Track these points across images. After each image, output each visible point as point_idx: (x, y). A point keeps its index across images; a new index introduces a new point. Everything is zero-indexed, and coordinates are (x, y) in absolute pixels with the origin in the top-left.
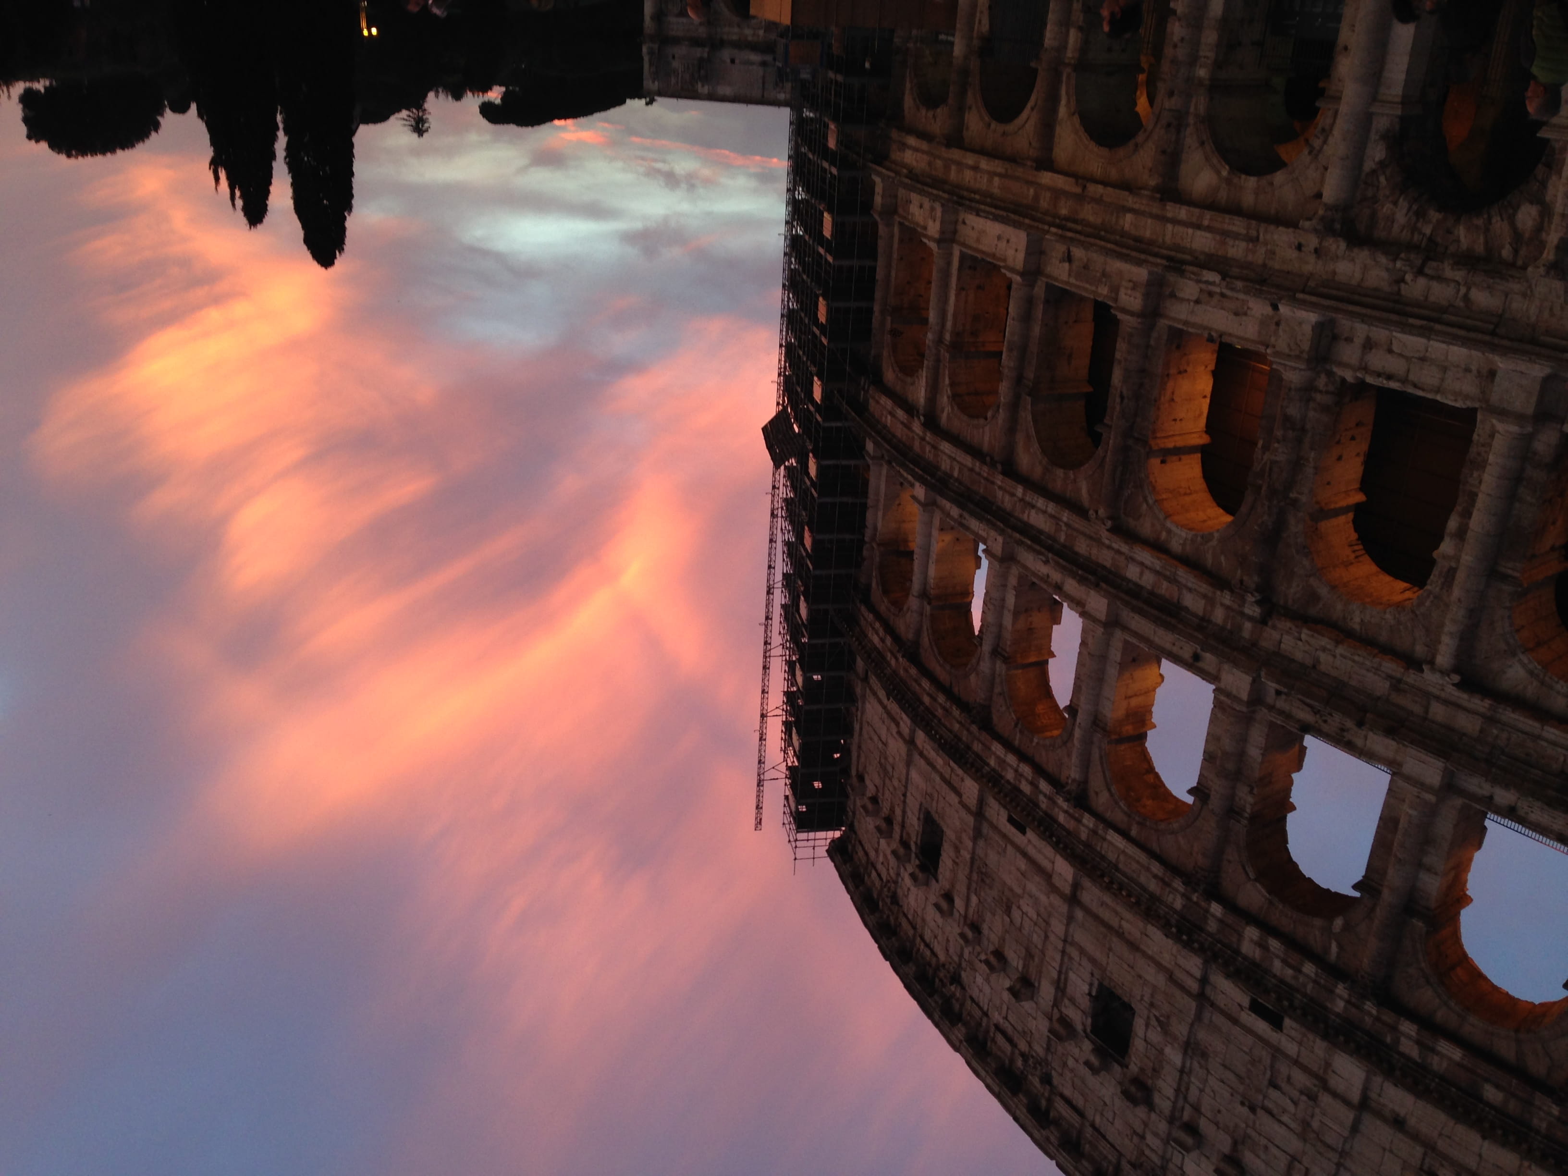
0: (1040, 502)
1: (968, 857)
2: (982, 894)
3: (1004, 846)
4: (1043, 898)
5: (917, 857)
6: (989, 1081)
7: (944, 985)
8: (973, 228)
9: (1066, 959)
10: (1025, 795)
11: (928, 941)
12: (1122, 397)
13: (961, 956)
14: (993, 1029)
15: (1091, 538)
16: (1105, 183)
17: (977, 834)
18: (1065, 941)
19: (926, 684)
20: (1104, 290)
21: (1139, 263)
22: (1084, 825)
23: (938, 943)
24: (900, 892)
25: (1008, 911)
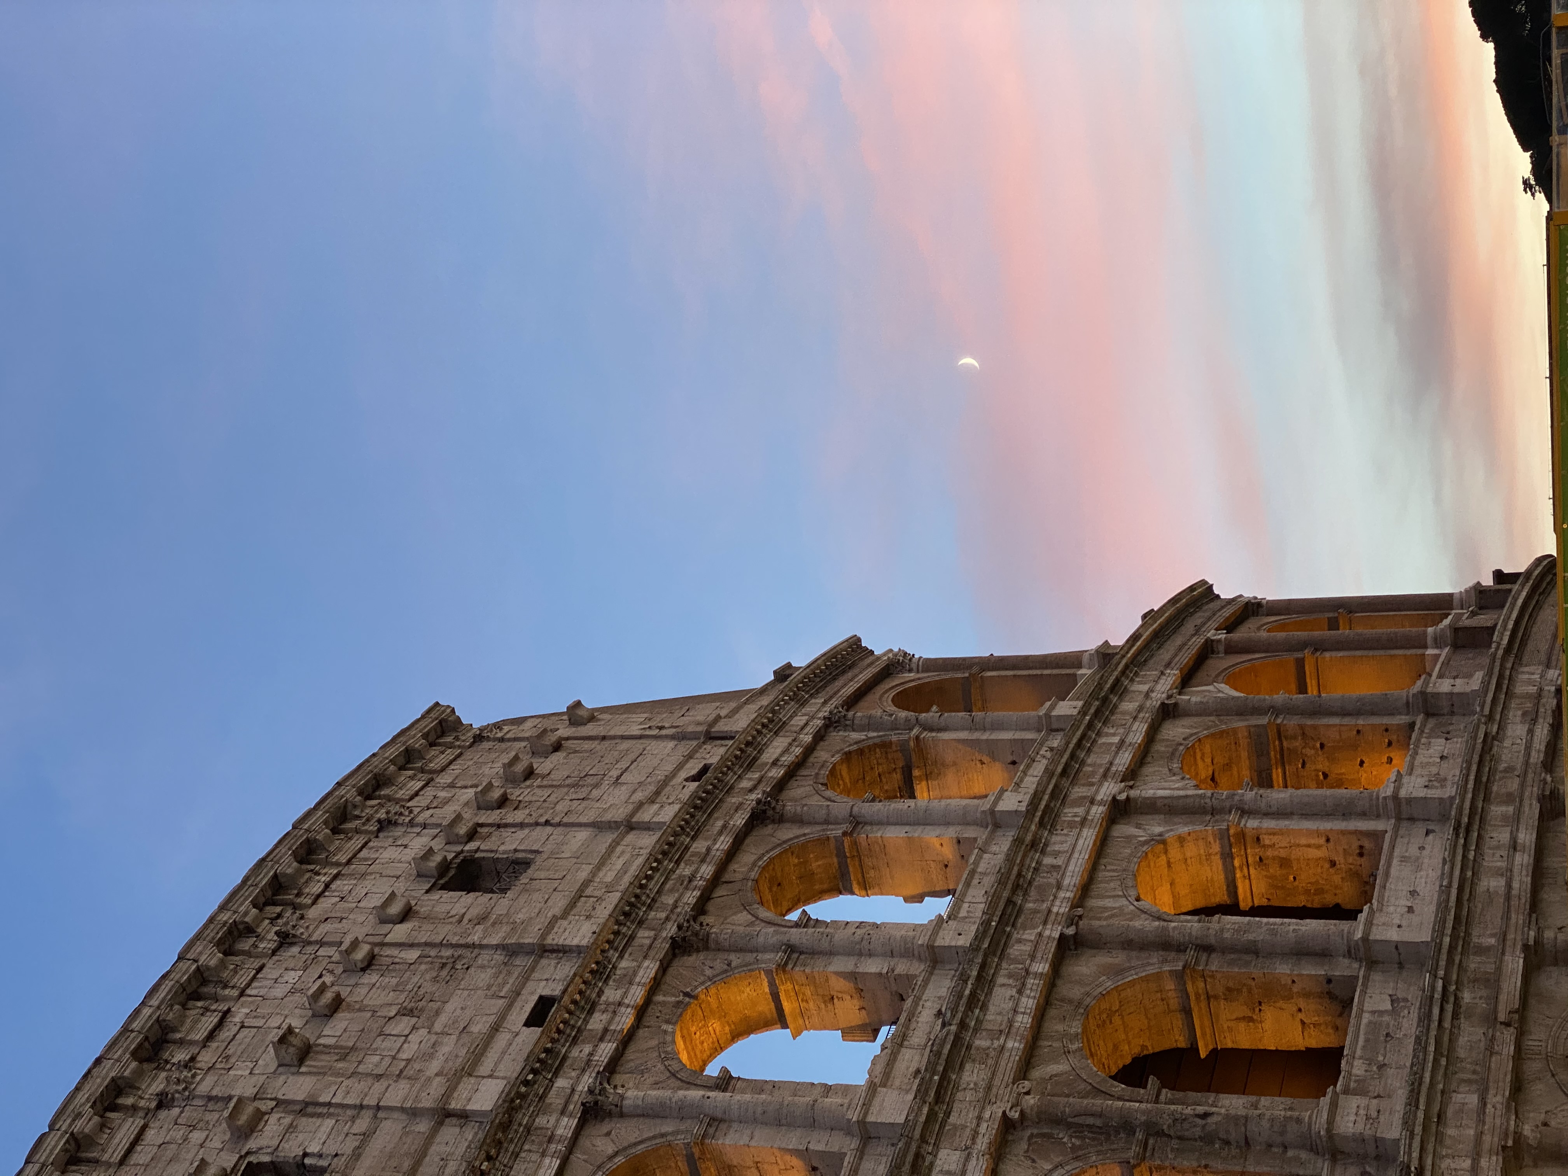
0: (1028, 1003)
1: (475, 938)
2: (423, 967)
3: (502, 994)
4: (435, 1066)
5: (458, 854)
6: (147, 1012)
7: (273, 920)
8: (1422, 848)
9: (349, 1112)
10: (586, 1021)
11: (333, 886)
12: (1205, 1115)
13: (322, 943)
14: (224, 1007)
15: (989, 1088)
16: (1519, 1056)
17: (512, 951)
18: (378, 1108)
19: (723, 843)
20: (1359, 1068)
21: (1407, 1123)
22: (558, 1121)
23: (335, 904)
24: (398, 831)
25: (406, 1012)
